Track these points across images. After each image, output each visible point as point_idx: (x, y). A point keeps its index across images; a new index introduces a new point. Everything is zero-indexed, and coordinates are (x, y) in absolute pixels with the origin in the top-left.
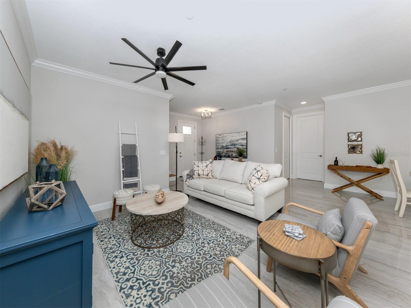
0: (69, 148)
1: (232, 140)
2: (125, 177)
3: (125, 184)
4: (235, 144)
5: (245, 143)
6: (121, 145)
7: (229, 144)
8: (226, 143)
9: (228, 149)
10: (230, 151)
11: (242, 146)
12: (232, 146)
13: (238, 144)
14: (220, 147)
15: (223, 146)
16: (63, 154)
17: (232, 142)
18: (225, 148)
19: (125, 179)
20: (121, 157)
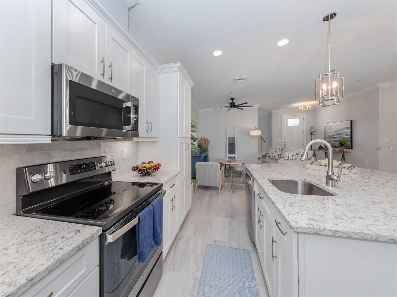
0: (208, 140)
1: (338, 129)
2: (229, 153)
3: (229, 157)
4: (341, 134)
5: (349, 133)
6: (227, 138)
7: (335, 133)
8: (332, 132)
9: (334, 138)
10: (336, 141)
11: (347, 135)
12: (338, 136)
13: (343, 133)
14: (328, 136)
15: (330, 136)
16: (207, 142)
17: (337, 131)
18: (331, 138)
19: (229, 154)
20: (228, 144)
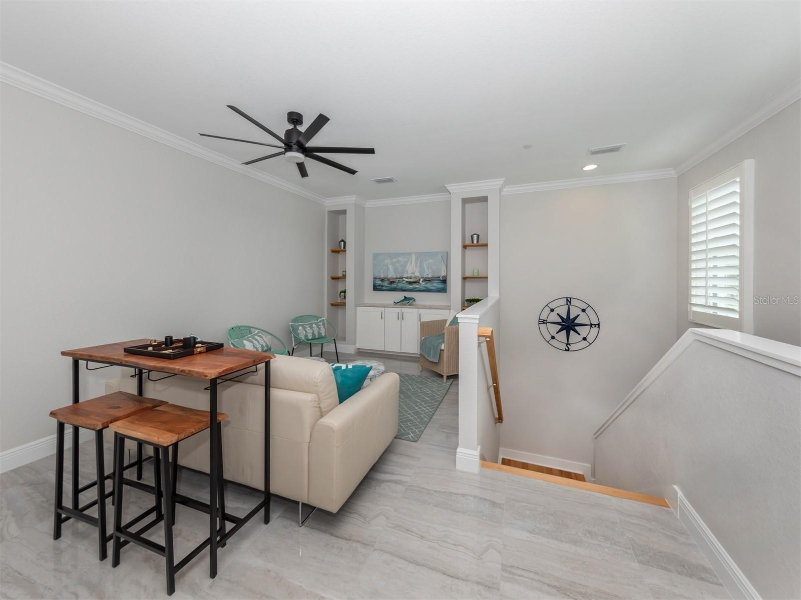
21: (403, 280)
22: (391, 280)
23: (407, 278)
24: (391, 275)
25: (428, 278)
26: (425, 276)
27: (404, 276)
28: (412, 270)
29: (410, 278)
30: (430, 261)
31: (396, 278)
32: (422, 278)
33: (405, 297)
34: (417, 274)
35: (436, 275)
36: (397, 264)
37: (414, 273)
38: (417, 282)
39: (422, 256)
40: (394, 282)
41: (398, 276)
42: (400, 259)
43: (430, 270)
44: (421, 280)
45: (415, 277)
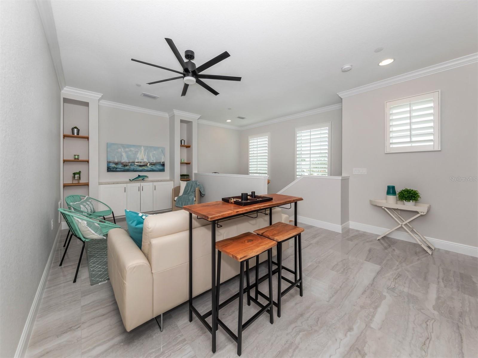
21: (135, 164)
22: (124, 164)
23: (138, 162)
24: (125, 160)
25: (153, 163)
26: (151, 161)
27: (136, 161)
28: (142, 157)
29: (140, 163)
30: (155, 152)
31: (129, 163)
32: (149, 163)
33: (139, 176)
34: (146, 160)
35: (159, 161)
36: (130, 153)
37: (143, 160)
38: (146, 165)
39: (148, 149)
40: (127, 165)
41: (131, 161)
42: (132, 149)
43: (154, 158)
44: (149, 164)
45: (144, 162)
